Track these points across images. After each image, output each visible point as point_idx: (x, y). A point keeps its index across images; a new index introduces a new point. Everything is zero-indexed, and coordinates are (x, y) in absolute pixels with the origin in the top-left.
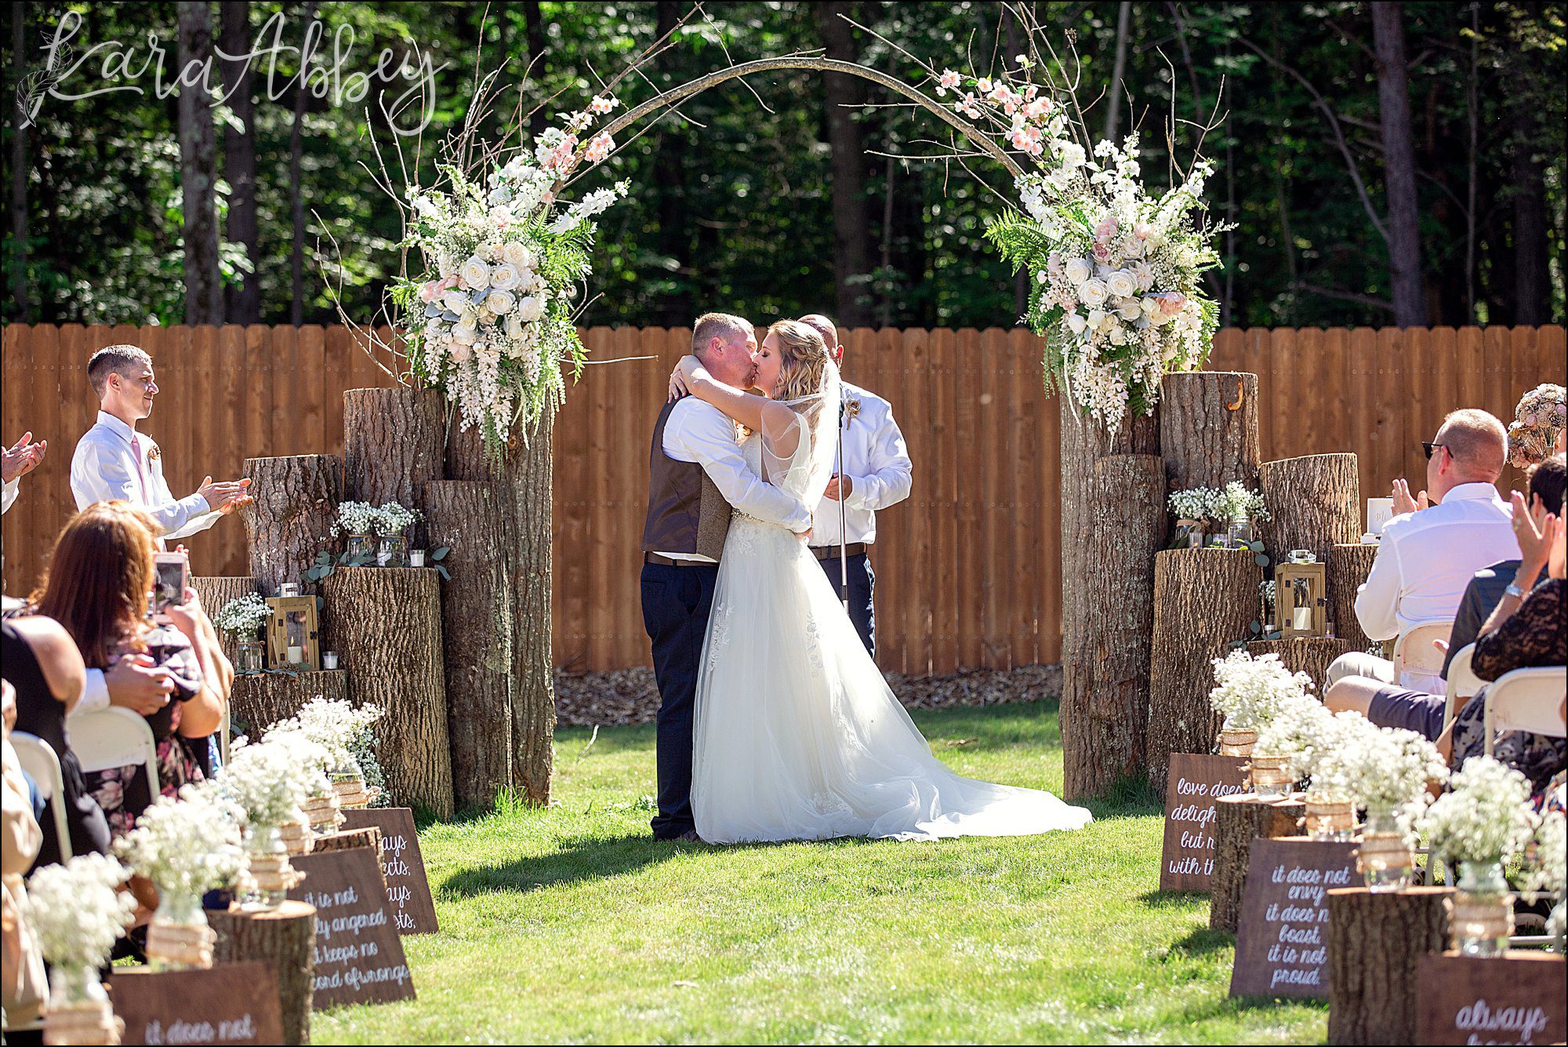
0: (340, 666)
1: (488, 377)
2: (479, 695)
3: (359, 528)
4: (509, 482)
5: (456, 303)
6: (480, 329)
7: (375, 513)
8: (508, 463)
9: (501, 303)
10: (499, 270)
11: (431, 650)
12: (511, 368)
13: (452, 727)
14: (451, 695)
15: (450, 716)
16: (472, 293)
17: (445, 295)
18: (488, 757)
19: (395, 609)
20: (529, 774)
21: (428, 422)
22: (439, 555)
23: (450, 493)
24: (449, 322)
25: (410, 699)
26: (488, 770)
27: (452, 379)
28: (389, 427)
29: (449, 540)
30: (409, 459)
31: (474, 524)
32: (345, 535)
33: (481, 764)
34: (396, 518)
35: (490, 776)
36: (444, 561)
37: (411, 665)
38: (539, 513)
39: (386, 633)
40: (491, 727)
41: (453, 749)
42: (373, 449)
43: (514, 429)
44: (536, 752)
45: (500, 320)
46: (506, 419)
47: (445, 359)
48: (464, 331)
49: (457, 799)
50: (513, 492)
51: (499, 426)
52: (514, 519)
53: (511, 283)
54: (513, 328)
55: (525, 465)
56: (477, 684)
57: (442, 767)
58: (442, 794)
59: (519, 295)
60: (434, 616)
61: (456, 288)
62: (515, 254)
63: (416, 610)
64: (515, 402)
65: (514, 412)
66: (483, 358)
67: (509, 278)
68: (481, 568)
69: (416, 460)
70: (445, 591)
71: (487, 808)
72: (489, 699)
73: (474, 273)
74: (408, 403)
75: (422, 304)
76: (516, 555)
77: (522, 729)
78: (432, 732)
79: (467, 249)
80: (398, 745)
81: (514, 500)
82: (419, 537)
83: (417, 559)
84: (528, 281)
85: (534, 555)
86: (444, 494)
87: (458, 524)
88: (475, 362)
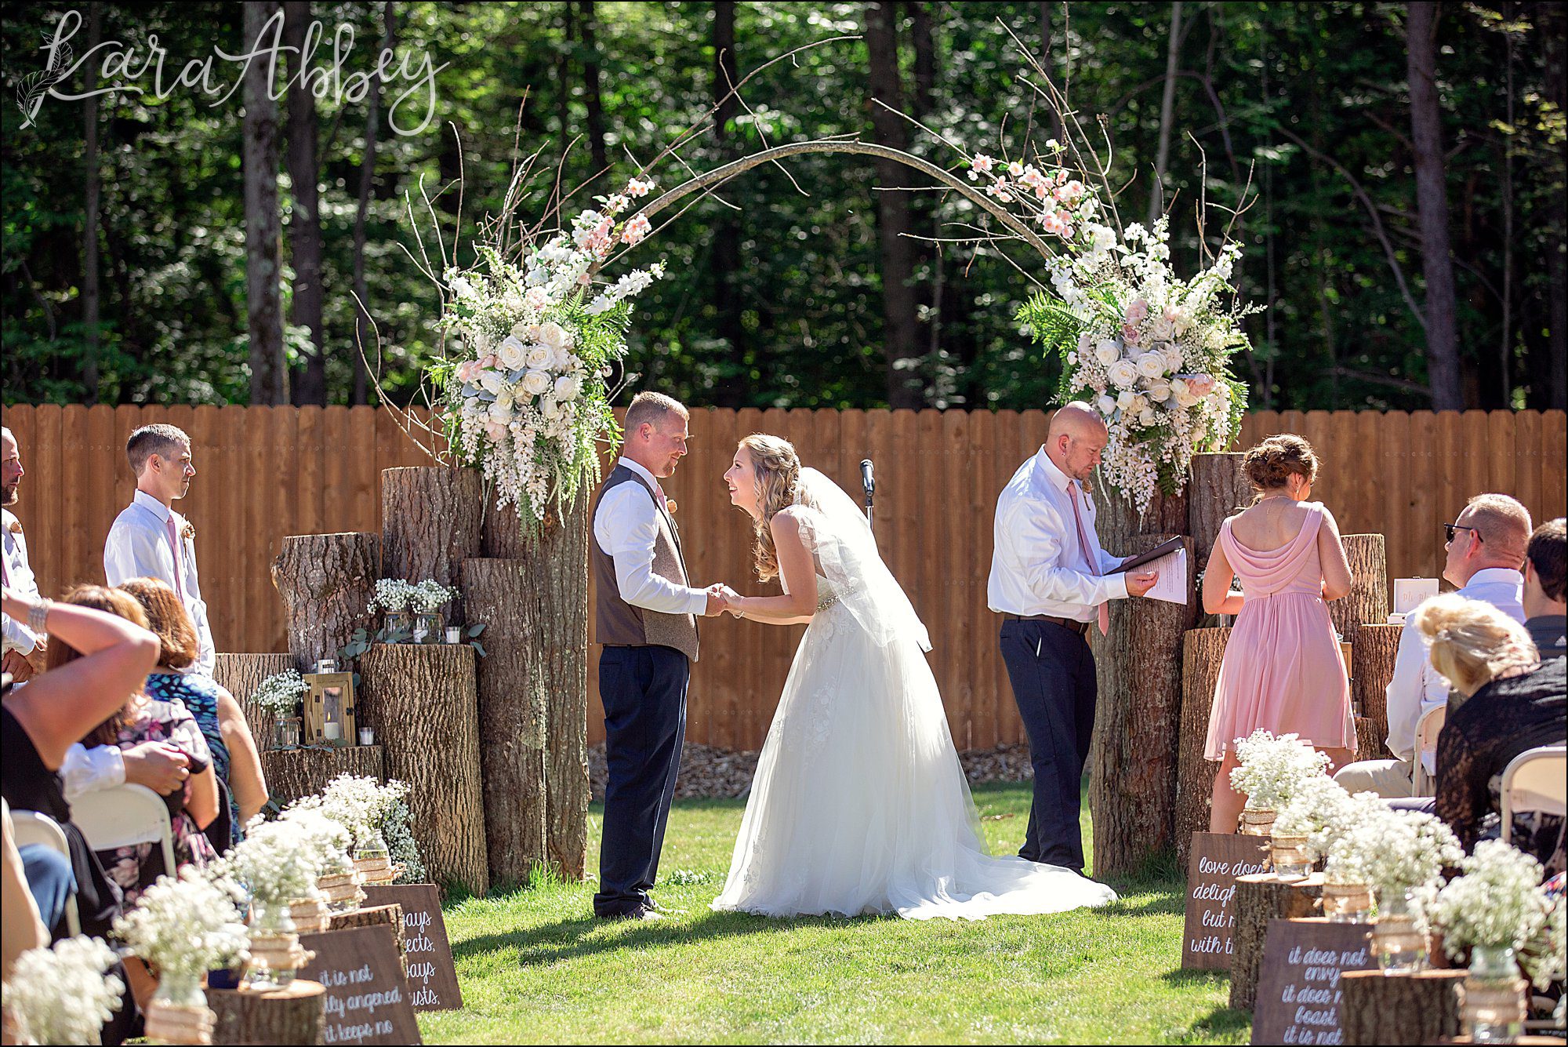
0: (376, 742)
1: (524, 456)
2: (514, 771)
3: (396, 606)
4: (545, 562)
5: (493, 383)
6: (516, 408)
7: (411, 590)
8: (543, 541)
9: (537, 383)
10: (535, 350)
11: (467, 725)
12: (547, 448)
13: (487, 804)
14: (486, 771)
15: (485, 790)
16: (508, 373)
17: (482, 376)
18: (523, 831)
19: (431, 685)
20: (564, 849)
21: (465, 500)
22: (475, 632)
23: (486, 571)
24: (486, 401)
25: (445, 775)
26: (522, 845)
27: (488, 457)
28: (426, 504)
29: (485, 616)
30: (446, 537)
31: (509, 601)
32: (382, 612)
33: (516, 839)
34: (433, 595)
35: (525, 851)
36: (480, 638)
37: (446, 742)
38: (574, 590)
39: (422, 709)
40: (524, 802)
41: (488, 824)
42: (411, 527)
43: (550, 508)
44: (571, 827)
45: (536, 400)
46: (542, 498)
47: (482, 438)
48: (500, 411)
49: (491, 873)
50: (548, 570)
51: (535, 505)
52: (550, 596)
53: (545, 364)
54: (548, 406)
55: (560, 543)
56: (512, 760)
57: (478, 841)
58: (477, 869)
59: (556, 375)
60: (469, 693)
61: (493, 368)
62: (553, 335)
63: (451, 686)
64: (551, 481)
65: (550, 490)
66: (519, 438)
67: (544, 359)
68: (516, 645)
69: (453, 538)
70: (481, 668)
71: (523, 883)
72: (523, 775)
73: (511, 353)
74: (445, 482)
75: (459, 384)
76: (552, 633)
77: (557, 804)
78: (467, 806)
79: (503, 329)
80: (433, 820)
81: (550, 578)
82: (457, 614)
83: (453, 636)
84: (564, 360)
85: (569, 632)
86: (481, 571)
87: (494, 602)
88: (511, 441)
